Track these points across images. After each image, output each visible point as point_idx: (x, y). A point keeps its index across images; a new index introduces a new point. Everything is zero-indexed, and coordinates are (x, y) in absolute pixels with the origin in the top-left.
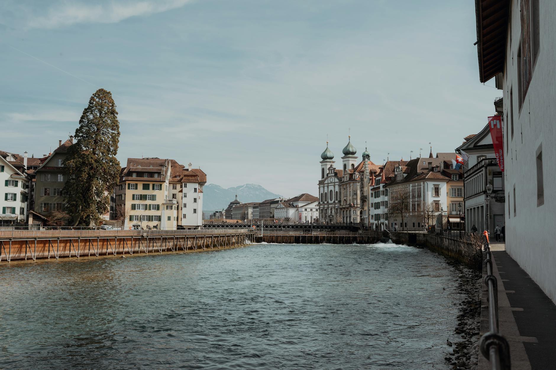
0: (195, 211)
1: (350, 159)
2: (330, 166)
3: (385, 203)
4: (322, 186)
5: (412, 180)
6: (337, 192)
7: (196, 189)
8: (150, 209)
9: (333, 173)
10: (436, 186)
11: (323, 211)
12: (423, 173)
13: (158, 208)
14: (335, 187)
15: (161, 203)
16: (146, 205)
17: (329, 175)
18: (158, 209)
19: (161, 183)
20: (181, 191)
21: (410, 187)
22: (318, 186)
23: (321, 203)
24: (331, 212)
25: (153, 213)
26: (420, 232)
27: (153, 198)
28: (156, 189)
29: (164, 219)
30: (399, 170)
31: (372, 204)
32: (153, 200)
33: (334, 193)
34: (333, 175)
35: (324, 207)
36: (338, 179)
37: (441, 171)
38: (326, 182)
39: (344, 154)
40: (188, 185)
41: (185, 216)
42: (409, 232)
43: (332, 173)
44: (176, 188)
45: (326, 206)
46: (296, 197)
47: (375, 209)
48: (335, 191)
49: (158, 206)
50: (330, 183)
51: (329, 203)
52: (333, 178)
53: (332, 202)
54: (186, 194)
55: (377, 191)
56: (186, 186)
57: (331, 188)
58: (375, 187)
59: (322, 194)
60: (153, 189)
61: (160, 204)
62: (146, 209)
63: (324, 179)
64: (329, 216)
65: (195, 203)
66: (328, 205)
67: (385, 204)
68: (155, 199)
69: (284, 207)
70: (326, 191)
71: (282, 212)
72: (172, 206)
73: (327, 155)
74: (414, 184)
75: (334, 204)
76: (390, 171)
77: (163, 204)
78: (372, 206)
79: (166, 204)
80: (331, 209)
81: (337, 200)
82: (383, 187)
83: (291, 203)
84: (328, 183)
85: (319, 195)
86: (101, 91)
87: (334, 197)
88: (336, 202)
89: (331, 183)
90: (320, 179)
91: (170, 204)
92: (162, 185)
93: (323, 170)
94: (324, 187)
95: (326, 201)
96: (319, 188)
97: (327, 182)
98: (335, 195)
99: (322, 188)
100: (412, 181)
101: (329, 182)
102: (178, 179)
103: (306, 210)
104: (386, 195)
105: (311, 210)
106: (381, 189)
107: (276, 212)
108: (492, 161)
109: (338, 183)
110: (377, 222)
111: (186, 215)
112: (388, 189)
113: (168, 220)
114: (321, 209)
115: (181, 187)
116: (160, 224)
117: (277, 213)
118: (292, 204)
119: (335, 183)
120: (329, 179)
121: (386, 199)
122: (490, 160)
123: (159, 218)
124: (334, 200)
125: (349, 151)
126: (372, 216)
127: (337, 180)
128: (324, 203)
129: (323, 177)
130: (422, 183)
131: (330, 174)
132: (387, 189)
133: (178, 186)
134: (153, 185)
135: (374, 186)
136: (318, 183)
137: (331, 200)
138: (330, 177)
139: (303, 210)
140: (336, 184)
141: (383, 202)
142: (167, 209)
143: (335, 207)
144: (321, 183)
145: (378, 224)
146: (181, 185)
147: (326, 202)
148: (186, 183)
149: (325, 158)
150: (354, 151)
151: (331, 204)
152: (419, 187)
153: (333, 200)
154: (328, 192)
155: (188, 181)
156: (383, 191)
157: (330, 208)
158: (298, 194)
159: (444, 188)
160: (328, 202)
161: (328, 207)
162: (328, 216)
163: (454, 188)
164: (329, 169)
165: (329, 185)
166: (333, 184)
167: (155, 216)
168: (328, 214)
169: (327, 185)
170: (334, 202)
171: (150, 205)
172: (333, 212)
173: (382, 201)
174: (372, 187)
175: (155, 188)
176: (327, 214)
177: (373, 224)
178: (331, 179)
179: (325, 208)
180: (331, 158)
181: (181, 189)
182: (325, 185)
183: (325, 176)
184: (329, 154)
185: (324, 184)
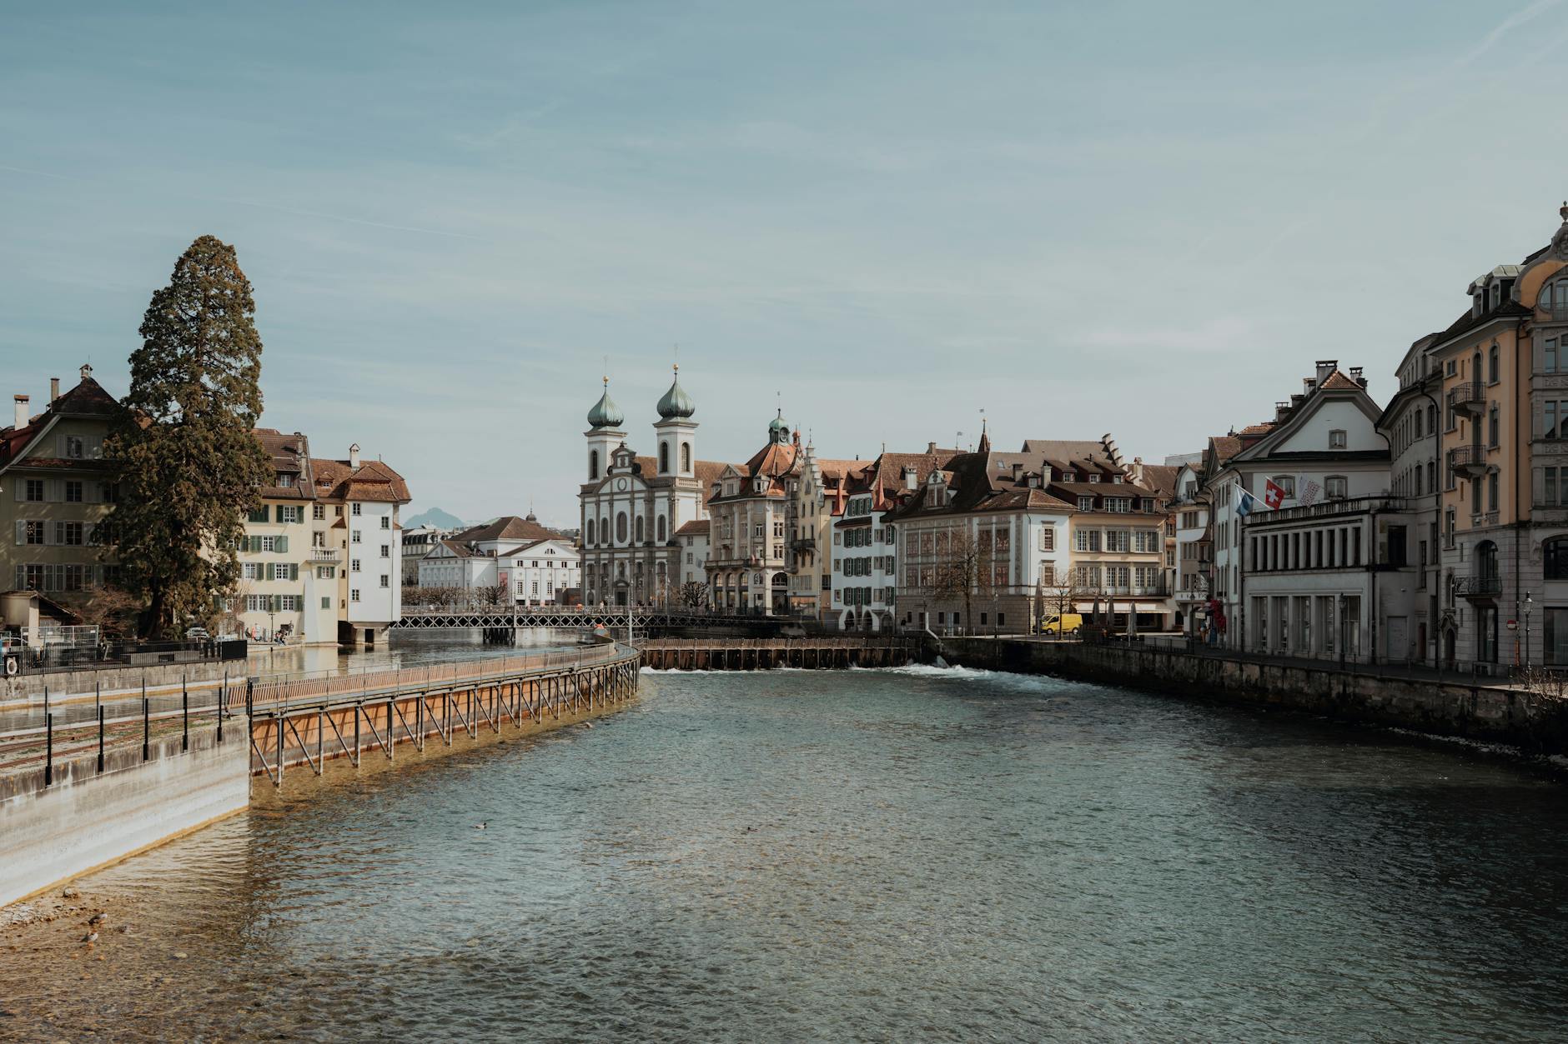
0: (385, 580)
1: (679, 430)
2: (618, 446)
3: (885, 561)
4: (594, 499)
5: (980, 508)
6: (640, 518)
7: (387, 518)
8: (270, 577)
9: (627, 464)
10: (1049, 526)
11: (596, 569)
12: (1005, 491)
13: (293, 572)
14: (632, 504)
15: (303, 561)
16: (261, 565)
17: (615, 471)
18: (294, 577)
19: (300, 503)
20: (341, 525)
21: (974, 525)
22: (580, 500)
23: (589, 547)
24: (622, 573)
25: (280, 587)
26: (1014, 636)
27: (278, 544)
28: (287, 520)
29: (312, 604)
30: (935, 481)
31: (837, 562)
32: (281, 552)
33: (632, 520)
34: (629, 470)
35: (598, 560)
36: (643, 481)
37: (1046, 486)
38: (606, 489)
39: (661, 414)
40: (364, 506)
41: (356, 595)
42: (1001, 637)
43: (623, 465)
44: (321, 516)
45: (604, 556)
46: (481, 527)
47: (846, 574)
48: (632, 515)
49: (295, 567)
50: (616, 493)
51: (615, 546)
52: (629, 480)
53: (626, 544)
54: (359, 532)
55: (854, 528)
56: (357, 511)
57: (622, 506)
58: (846, 517)
59: (591, 522)
60: (280, 519)
61: (300, 563)
62: (260, 577)
63: (596, 481)
64: (615, 585)
65: (385, 559)
66: (613, 553)
67: (887, 564)
68: (284, 550)
69: (452, 553)
70: (605, 512)
71: (446, 569)
72: (333, 568)
73: (606, 416)
74: (985, 519)
75: (631, 550)
76: (890, 478)
77: (309, 563)
78: (837, 568)
79: (316, 562)
80: (622, 565)
81: (639, 539)
82: (882, 520)
83: (473, 543)
84: (612, 494)
85: (583, 524)
86: (205, 241)
87: (632, 533)
88: (639, 544)
89: (622, 492)
90: (586, 482)
91: (329, 562)
92: (305, 509)
93: (594, 456)
94: (598, 504)
95: (604, 541)
96: (583, 506)
97: (609, 491)
98: (632, 525)
99: (593, 505)
100: (977, 511)
101: (616, 490)
102: (327, 490)
103: (520, 563)
104: (890, 541)
105: (535, 564)
106: (876, 525)
107: (425, 569)
108: (1387, 503)
109: (643, 495)
110: (853, 608)
111: (360, 594)
112: (897, 526)
113: (323, 607)
114: (587, 563)
115: (339, 511)
116: (301, 620)
117: (429, 571)
118: (477, 545)
119: (633, 492)
120: (615, 481)
121: (890, 550)
122: (1384, 501)
123: (297, 603)
124: (632, 539)
125: (677, 407)
126: (837, 593)
127: (639, 486)
128: (597, 546)
129: (594, 474)
130: (1013, 518)
131: (617, 467)
132: (893, 528)
133: (330, 510)
134: (280, 508)
135: (843, 515)
136: (579, 492)
137: (621, 539)
138: (618, 475)
139: (514, 563)
140: (636, 495)
141: (881, 558)
142: (319, 576)
143: (634, 558)
144: (587, 491)
145: (859, 614)
146: (337, 508)
147: (604, 546)
148: (357, 503)
149: (599, 423)
150: (689, 408)
151: (622, 550)
152: (1004, 526)
153: (628, 540)
154: (612, 518)
155: (364, 497)
156: (882, 531)
157: (616, 562)
158: (488, 518)
159: (1064, 528)
160: (611, 545)
161: (612, 560)
162: (609, 584)
163: (1082, 529)
164: (614, 454)
165: (616, 497)
166: (628, 496)
167: (285, 597)
168: (610, 578)
169: (608, 498)
170: (632, 545)
171: (271, 565)
172: (628, 572)
173: (878, 555)
174: (839, 519)
175: (284, 517)
176: (607, 576)
177: (839, 612)
178: (622, 482)
179: (602, 562)
180: (617, 424)
181: (339, 518)
182: (602, 498)
183: (602, 473)
184: (611, 415)
185: (599, 496)
